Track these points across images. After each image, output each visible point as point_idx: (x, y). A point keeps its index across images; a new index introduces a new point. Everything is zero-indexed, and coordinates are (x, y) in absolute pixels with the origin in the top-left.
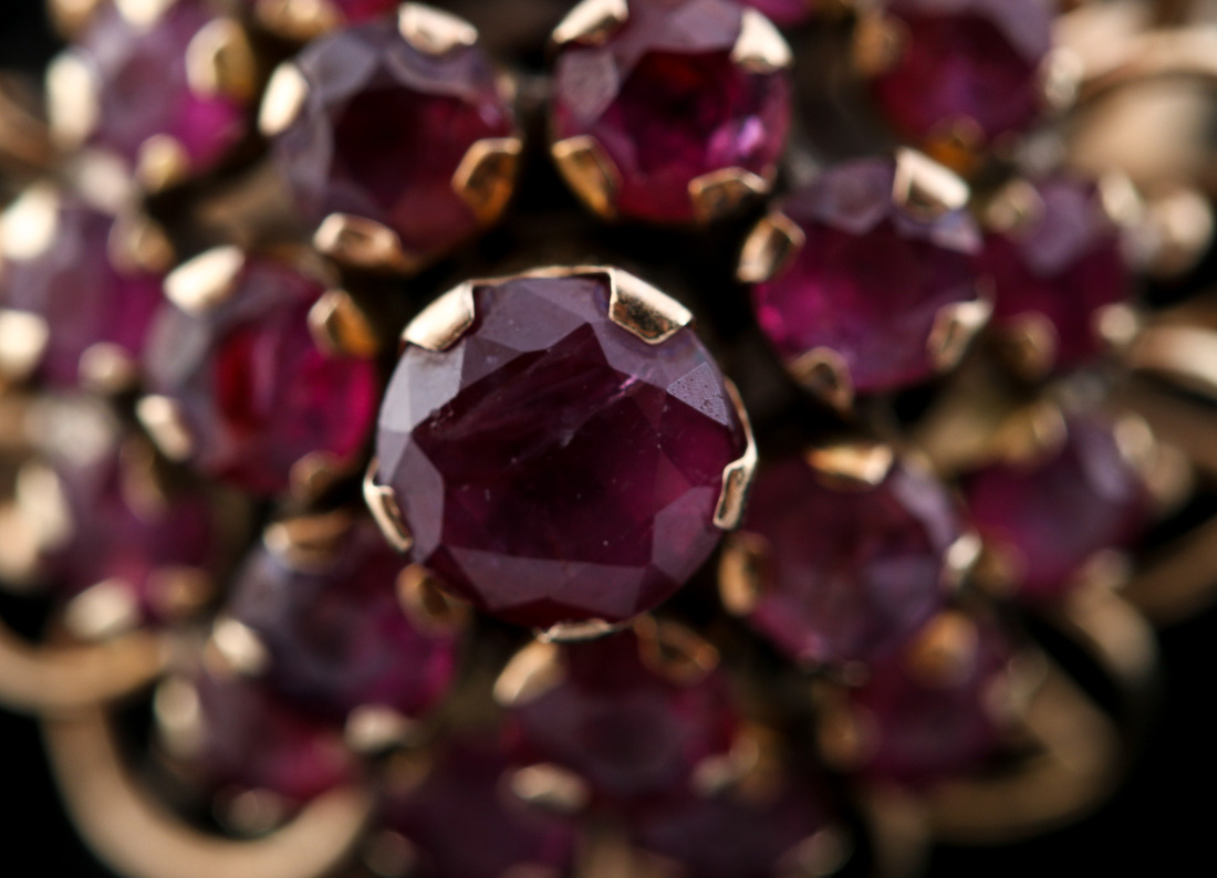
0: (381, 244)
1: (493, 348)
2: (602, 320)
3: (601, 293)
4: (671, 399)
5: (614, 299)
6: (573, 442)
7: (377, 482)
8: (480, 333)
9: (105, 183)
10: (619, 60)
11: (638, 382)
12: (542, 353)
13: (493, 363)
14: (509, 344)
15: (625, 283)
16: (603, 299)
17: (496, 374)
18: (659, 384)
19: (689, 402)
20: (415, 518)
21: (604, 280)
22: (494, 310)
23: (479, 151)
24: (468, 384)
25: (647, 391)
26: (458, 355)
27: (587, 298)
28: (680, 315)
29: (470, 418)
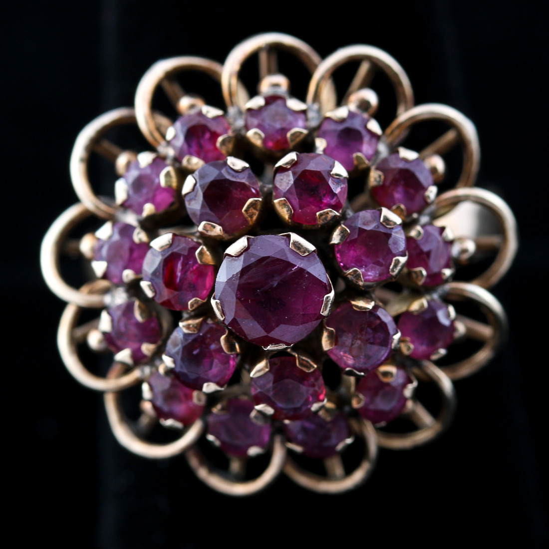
0: (218, 230)
1: (253, 255)
2: (288, 248)
3: (287, 240)
4: (308, 273)
5: (291, 241)
6: (277, 286)
7: (214, 298)
8: (249, 251)
9: (130, 219)
10: (294, 174)
11: (298, 267)
12: (268, 257)
13: (253, 260)
14: (258, 254)
15: (295, 237)
16: (288, 242)
17: (253, 263)
18: (305, 268)
19: (314, 275)
20: (226, 310)
21: (289, 237)
22: (254, 244)
23: (250, 200)
24: (244, 266)
25: (301, 271)
26: (242, 257)
27: (283, 241)
28: (312, 248)
29: (245, 277)
